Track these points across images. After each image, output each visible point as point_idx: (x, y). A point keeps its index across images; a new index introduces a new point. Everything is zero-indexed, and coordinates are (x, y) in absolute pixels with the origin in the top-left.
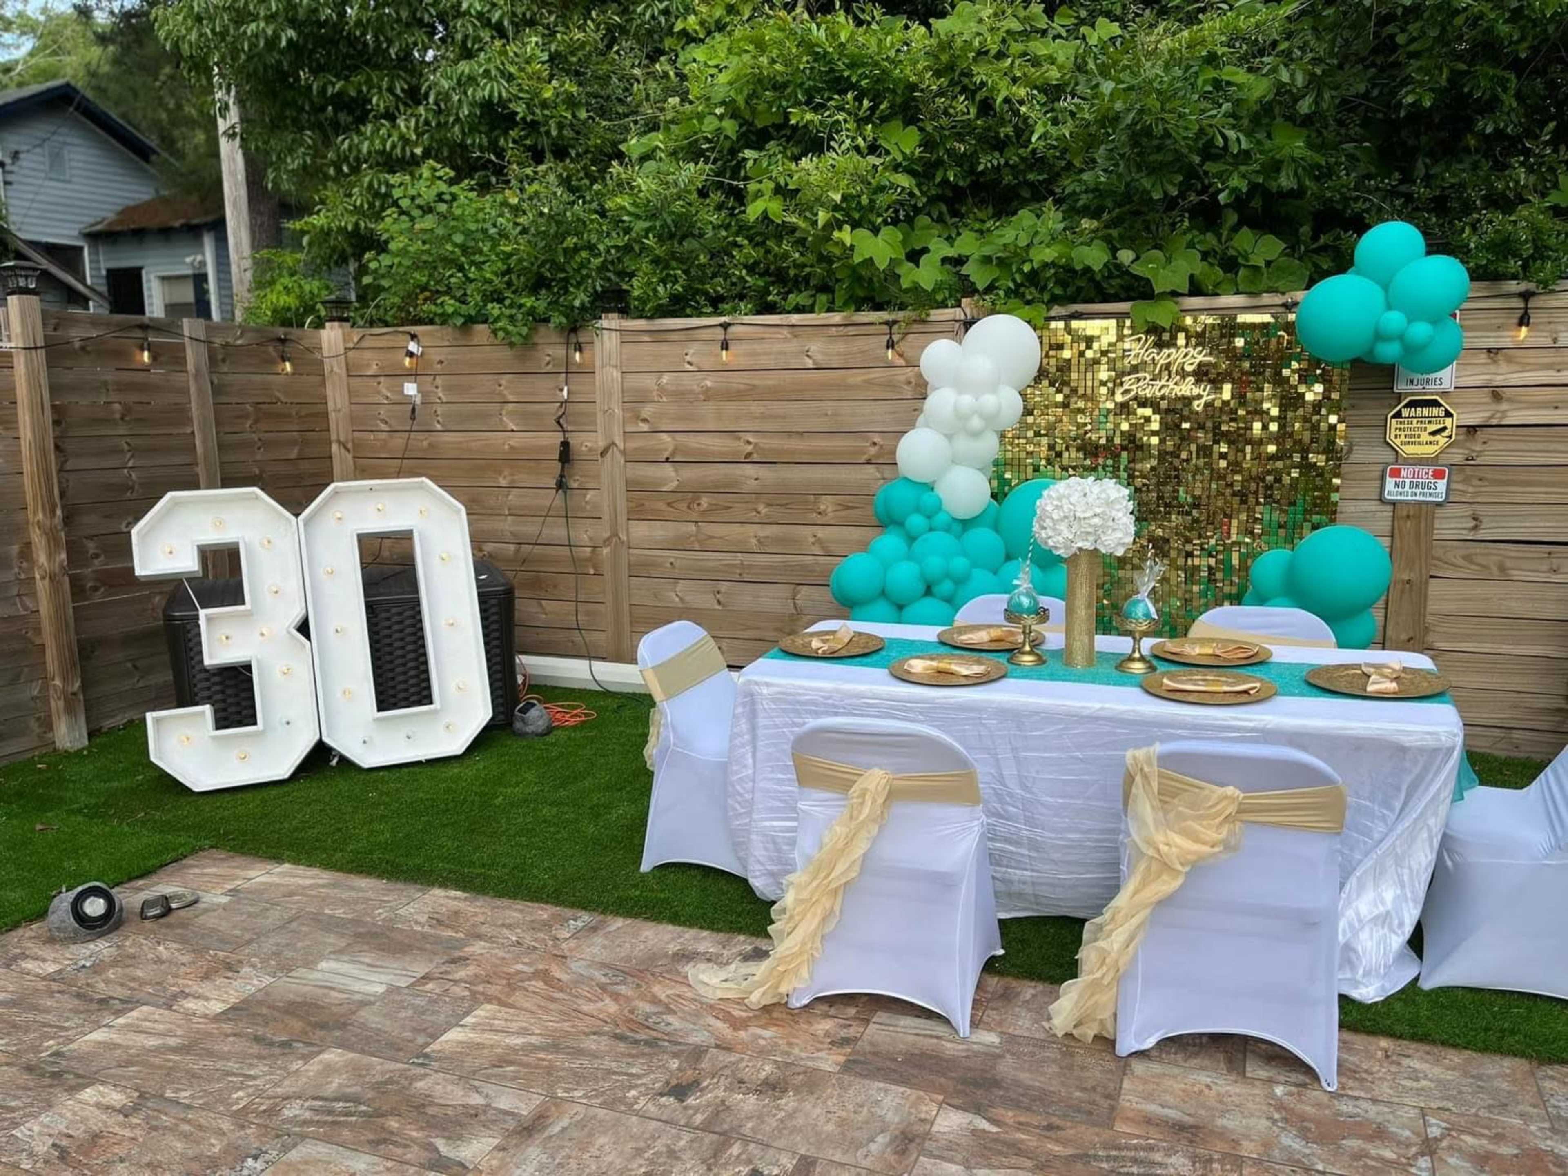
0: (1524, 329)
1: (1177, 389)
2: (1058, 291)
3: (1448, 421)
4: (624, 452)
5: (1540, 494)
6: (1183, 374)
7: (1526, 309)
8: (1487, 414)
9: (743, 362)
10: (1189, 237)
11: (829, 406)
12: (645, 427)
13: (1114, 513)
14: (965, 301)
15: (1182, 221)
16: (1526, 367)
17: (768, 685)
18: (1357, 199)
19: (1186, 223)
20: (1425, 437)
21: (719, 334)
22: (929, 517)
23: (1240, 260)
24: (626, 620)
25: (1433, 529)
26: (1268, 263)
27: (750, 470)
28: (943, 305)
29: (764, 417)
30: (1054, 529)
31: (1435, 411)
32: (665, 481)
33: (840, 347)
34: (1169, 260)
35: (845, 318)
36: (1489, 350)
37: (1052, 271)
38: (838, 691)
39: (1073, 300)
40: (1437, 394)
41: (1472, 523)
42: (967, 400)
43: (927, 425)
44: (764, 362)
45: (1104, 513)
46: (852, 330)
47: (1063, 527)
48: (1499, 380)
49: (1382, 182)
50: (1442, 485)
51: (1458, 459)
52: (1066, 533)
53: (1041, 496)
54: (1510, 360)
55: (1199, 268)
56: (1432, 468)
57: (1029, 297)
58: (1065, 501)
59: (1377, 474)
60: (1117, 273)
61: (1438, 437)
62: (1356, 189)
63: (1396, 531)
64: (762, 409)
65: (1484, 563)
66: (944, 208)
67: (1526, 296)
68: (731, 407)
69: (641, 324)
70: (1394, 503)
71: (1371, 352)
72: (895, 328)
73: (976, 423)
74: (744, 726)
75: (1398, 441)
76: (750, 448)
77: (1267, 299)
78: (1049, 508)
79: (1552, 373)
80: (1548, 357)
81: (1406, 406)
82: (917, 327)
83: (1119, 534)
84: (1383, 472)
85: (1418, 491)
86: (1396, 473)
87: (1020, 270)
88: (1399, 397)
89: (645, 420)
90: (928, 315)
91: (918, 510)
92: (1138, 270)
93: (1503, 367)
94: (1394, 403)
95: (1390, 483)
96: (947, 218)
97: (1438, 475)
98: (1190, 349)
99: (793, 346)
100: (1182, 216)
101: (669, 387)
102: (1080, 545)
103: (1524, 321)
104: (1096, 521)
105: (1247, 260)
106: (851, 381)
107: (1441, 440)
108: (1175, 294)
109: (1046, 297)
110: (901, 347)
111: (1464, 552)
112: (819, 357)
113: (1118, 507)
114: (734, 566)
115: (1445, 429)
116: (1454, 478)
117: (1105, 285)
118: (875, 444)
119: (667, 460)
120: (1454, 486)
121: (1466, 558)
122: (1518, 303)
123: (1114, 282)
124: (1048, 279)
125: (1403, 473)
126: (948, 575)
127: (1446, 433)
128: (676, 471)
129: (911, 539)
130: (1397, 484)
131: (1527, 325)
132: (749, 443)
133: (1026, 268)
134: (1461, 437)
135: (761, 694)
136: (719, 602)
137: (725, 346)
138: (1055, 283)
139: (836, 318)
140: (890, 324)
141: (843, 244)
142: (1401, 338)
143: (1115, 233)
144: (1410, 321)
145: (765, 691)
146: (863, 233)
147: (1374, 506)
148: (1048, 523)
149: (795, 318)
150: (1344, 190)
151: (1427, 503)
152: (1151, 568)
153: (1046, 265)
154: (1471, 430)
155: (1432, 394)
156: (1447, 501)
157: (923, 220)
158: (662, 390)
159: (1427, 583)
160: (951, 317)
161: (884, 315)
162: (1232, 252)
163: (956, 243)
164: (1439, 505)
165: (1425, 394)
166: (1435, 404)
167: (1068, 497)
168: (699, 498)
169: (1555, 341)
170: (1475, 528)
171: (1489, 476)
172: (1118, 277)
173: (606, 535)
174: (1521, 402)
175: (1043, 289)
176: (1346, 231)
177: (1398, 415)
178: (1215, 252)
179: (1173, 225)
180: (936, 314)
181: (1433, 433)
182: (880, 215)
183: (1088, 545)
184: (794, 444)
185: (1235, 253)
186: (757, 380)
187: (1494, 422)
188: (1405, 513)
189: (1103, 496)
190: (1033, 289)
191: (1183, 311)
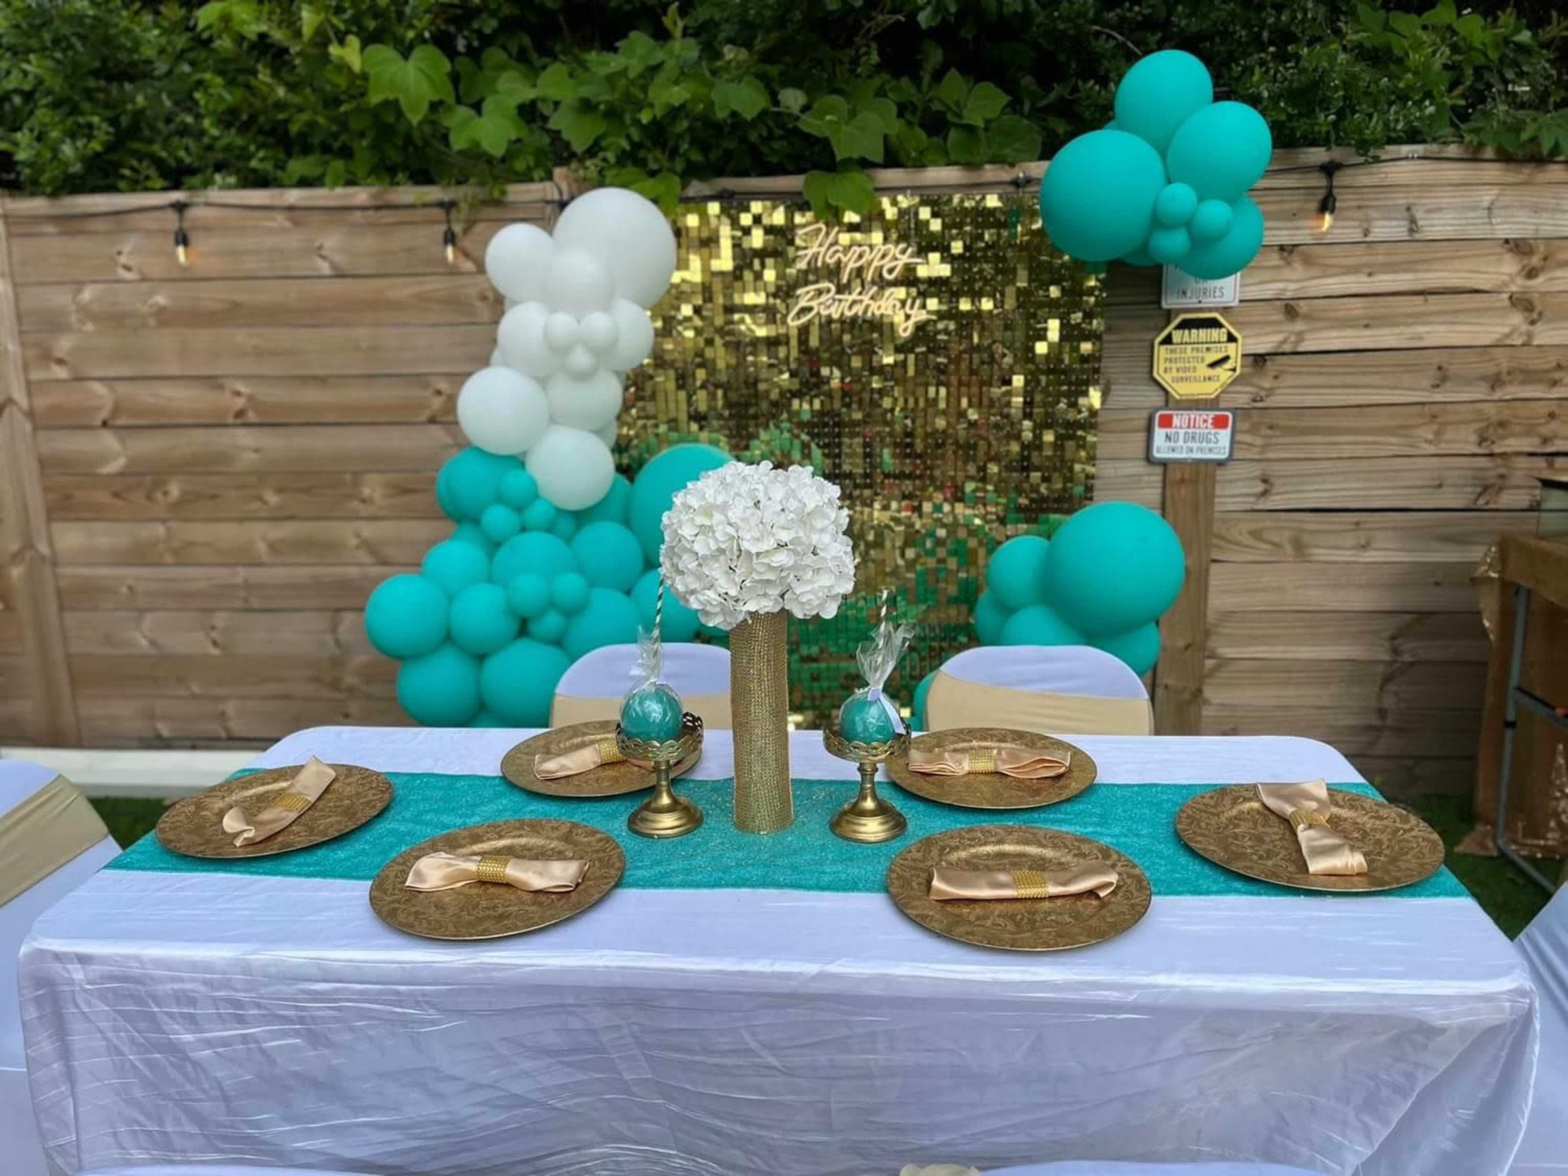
0: (1328, 218)
1: (874, 305)
2: (696, 156)
3: (1232, 346)
4: (30, 414)
5: (1348, 445)
6: (882, 284)
7: (1330, 188)
8: (1279, 338)
9: (217, 266)
10: (877, 81)
11: (362, 335)
12: (61, 373)
13: (815, 538)
14: (558, 172)
15: (867, 53)
16: (1327, 270)
17: (83, 959)
18: (1097, 34)
19: (875, 58)
20: (1203, 371)
21: (171, 220)
22: (519, 509)
23: (950, 117)
24: (63, 678)
25: (1213, 496)
26: (988, 122)
27: (244, 438)
28: (526, 177)
29: (259, 353)
30: (700, 577)
31: (1214, 334)
32: (104, 458)
33: (368, 243)
34: (853, 114)
35: (375, 196)
36: (1282, 248)
37: (685, 124)
38: (247, 968)
39: (720, 172)
40: (1216, 309)
41: (1260, 487)
42: (563, 322)
43: (506, 364)
44: (250, 265)
45: (796, 541)
46: (388, 216)
47: (716, 571)
48: (1291, 289)
49: (1131, 10)
50: (1224, 436)
51: (1242, 400)
52: (725, 585)
53: (670, 506)
54: (1308, 261)
55: (895, 127)
56: (1212, 414)
57: (653, 166)
58: (718, 517)
59: (1143, 423)
60: (778, 132)
61: (1218, 371)
62: (1095, 22)
63: (1169, 502)
64: (254, 342)
65: (1276, 539)
66: (527, 41)
67: (1329, 169)
68: (202, 338)
69: (38, 205)
70: (1164, 464)
71: (1145, 246)
72: (454, 214)
73: (581, 359)
74: (47, 1047)
75: (1168, 377)
76: (240, 402)
77: (990, 173)
78: (687, 531)
79: (1363, 278)
80: (1358, 256)
81: (1179, 327)
82: (490, 212)
83: (826, 580)
84: (1150, 420)
85: (1195, 445)
86: (1166, 422)
87: (637, 122)
88: (1168, 316)
89: (60, 362)
90: (504, 193)
91: (500, 499)
92: (810, 124)
93: (1298, 270)
94: (1161, 323)
95: (1159, 434)
96: (534, 56)
97: (1220, 423)
98: (890, 246)
99: (294, 241)
100: (868, 46)
101: (95, 308)
102: (752, 607)
103: (1327, 205)
104: (782, 558)
105: (959, 116)
106: (392, 294)
107: (1224, 374)
108: (865, 164)
109: (679, 165)
110: (466, 243)
111: (1253, 526)
112: (338, 258)
113: (819, 524)
114: (234, 586)
115: (1226, 359)
116: (1239, 425)
117: (764, 150)
118: (439, 393)
119: (105, 424)
120: (1239, 437)
121: (1254, 534)
122: (1318, 181)
123: (776, 145)
124: (680, 136)
125: (1176, 421)
126: (551, 604)
127: (1228, 365)
128: (122, 442)
129: (493, 545)
130: (1168, 437)
131: (1332, 211)
132: (238, 394)
133: (645, 117)
134: (1248, 370)
135: (71, 982)
136: (215, 644)
137: (183, 239)
138: (692, 143)
139: (361, 195)
140: (448, 206)
141: (350, 69)
142: (1188, 224)
143: (774, 70)
144: (1201, 199)
145: (78, 974)
146: (384, 53)
147: (1139, 467)
148: (688, 563)
149: (294, 196)
150: (1081, 21)
151: (1207, 462)
152: (888, 638)
153: (675, 112)
154: (1258, 360)
155: (1210, 310)
156: (1230, 458)
157: (494, 55)
158: (86, 312)
159: (1207, 570)
160: (538, 196)
161: (433, 193)
162: (936, 106)
163: (539, 82)
164: (1220, 463)
165: (1201, 310)
166: (1213, 324)
167: (724, 508)
168: (165, 483)
169: (1366, 233)
170: (1265, 493)
171: (1282, 423)
172: (781, 138)
173: (14, 547)
174: (1327, 319)
175: (673, 153)
176: (1085, 81)
177: (1168, 340)
178: (914, 107)
179: (855, 62)
180: (518, 192)
181: (1213, 365)
182: (411, 26)
183: (766, 606)
184: (312, 395)
185: (941, 108)
186: (243, 294)
187: (1287, 348)
188: (1178, 476)
189: (793, 504)
190: (658, 154)
191: (878, 190)
